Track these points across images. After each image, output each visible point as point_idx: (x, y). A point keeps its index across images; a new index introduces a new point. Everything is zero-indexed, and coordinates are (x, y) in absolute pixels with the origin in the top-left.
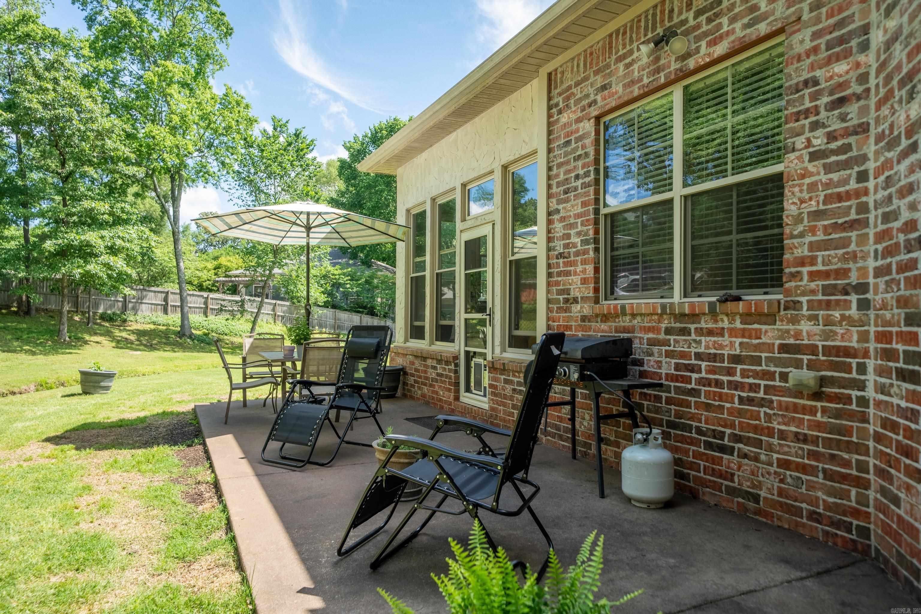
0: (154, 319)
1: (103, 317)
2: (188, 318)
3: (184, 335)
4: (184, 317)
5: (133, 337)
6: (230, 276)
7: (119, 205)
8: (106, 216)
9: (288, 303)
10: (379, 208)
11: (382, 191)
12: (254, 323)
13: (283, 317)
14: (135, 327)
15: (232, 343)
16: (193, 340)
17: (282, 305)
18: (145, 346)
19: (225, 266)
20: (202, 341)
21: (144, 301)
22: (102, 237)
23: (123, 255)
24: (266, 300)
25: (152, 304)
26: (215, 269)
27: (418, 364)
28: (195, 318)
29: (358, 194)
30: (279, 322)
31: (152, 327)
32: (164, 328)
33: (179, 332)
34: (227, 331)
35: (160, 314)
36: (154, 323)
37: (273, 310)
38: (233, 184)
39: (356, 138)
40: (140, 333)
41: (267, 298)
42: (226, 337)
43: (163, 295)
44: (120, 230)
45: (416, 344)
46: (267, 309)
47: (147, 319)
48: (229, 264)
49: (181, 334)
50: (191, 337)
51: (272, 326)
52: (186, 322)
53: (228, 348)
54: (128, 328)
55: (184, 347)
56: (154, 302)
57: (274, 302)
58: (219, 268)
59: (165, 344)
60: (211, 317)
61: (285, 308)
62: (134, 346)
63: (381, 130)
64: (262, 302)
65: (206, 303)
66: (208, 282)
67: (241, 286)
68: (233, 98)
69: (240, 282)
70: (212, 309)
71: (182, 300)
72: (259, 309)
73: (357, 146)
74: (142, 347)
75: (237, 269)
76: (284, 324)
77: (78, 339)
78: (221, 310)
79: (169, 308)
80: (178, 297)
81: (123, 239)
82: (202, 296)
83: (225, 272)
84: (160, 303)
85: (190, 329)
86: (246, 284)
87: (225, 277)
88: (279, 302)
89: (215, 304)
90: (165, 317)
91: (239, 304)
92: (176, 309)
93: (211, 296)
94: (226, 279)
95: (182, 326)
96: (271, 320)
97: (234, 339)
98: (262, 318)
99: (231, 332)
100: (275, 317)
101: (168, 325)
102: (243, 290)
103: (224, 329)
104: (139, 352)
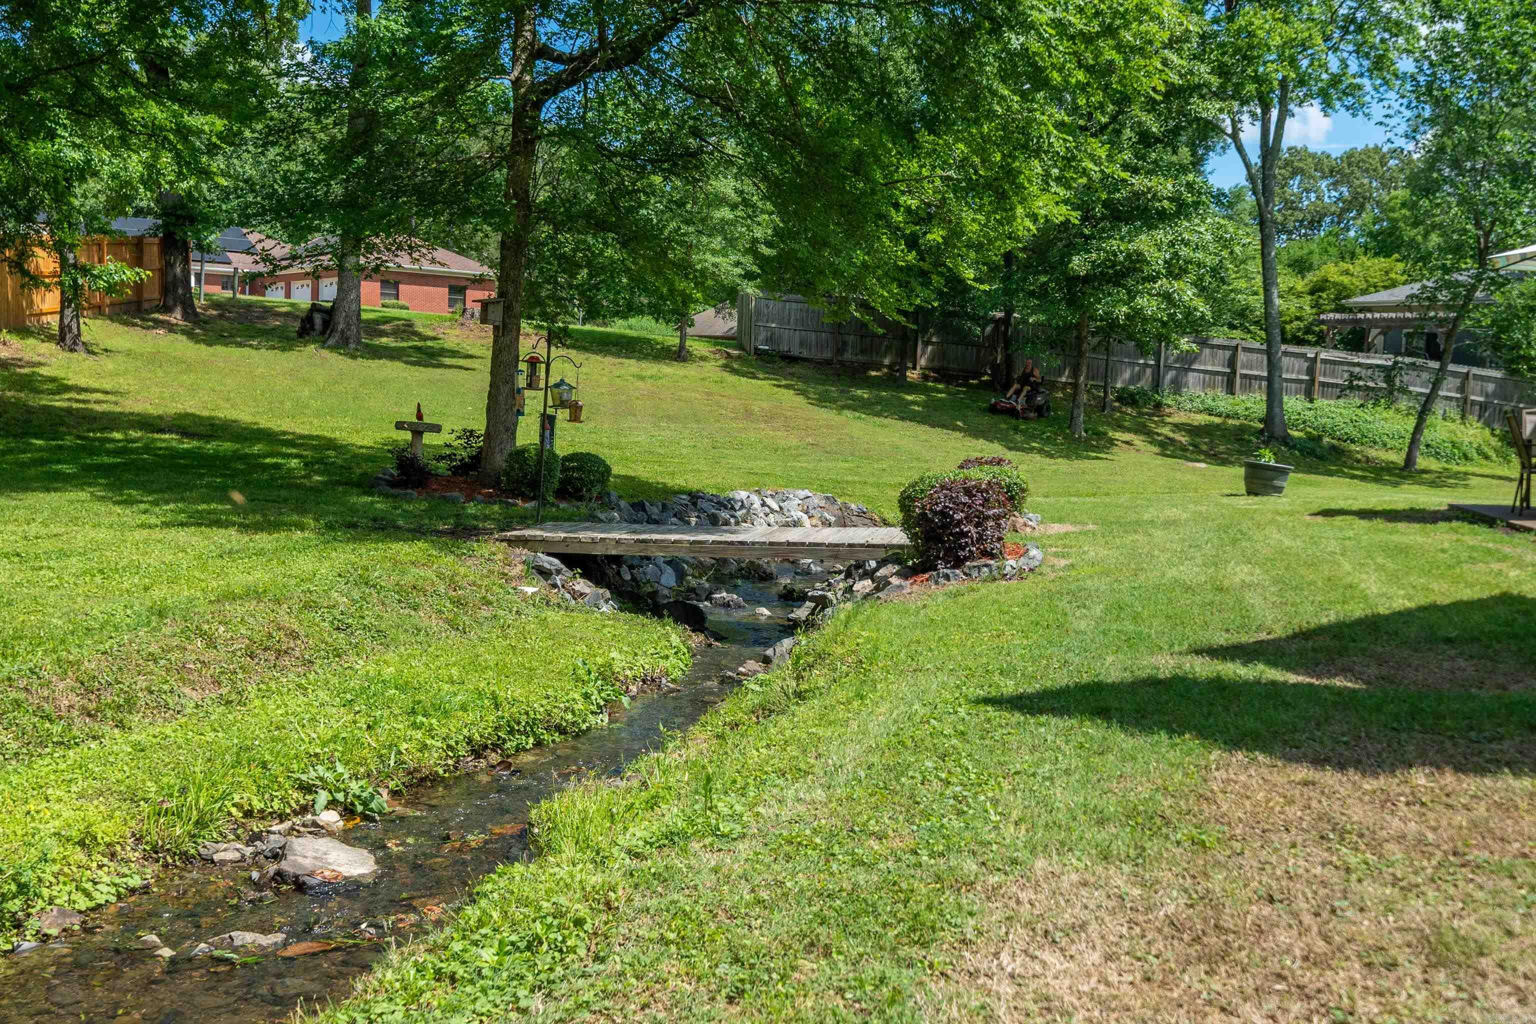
0: (1210, 403)
2: (1281, 402)
3: (1271, 434)
4: (1271, 402)
5: (1182, 438)
6: (1350, 310)
8: (1166, 203)
9: (1498, 374)
12: (1422, 418)
13: (1483, 407)
14: (1180, 418)
15: (1368, 460)
16: (1292, 449)
17: (1482, 378)
18: (1208, 453)
19: (1335, 284)
20: (1312, 453)
21: (1196, 366)
23: (1192, 277)
25: (1205, 372)
26: (1312, 293)
28: (1294, 404)
30: (1472, 418)
31: (1208, 418)
32: (1233, 420)
33: (1262, 431)
34: (1355, 434)
35: (1220, 393)
36: (1210, 412)
37: (1462, 389)
38: (1396, 106)
40: (1194, 431)
41: (1452, 361)
42: (1353, 447)
43: (1228, 354)
46: (1449, 389)
47: (1197, 404)
48: (1346, 280)
49: (1266, 436)
50: (1287, 442)
51: (1456, 426)
52: (1277, 410)
53: (1363, 469)
54: (1169, 420)
56: (1209, 368)
57: (1463, 369)
58: (1322, 290)
59: (1239, 453)
60: (1320, 402)
61: (1491, 385)
62: (1187, 453)
64: (1442, 369)
65: (1311, 371)
66: (1296, 323)
67: (1374, 332)
69: (1374, 323)
70: (1323, 384)
71: (1271, 366)
72: (1436, 385)
74: (1202, 457)
75: (1364, 292)
76: (1488, 424)
77: (1100, 435)
78: (1351, 387)
79: (1238, 380)
80: (1266, 358)
81: (1189, 244)
82: (1303, 356)
83: (1338, 298)
84: (1220, 369)
85: (1285, 426)
86: (1387, 327)
87: (1336, 310)
88: (1475, 370)
89: (1333, 374)
90: (1230, 399)
91: (1389, 373)
92: (1256, 384)
93: (1323, 355)
94: (1338, 316)
95: (1268, 419)
96: (1454, 413)
97: (1372, 453)
98: (1439, 407)
99: (1363, 436)
100: (1464, 406)
101: (1236, 416)
102: (1380, 341)
103: (1349, 429)
104: (1203, 465)
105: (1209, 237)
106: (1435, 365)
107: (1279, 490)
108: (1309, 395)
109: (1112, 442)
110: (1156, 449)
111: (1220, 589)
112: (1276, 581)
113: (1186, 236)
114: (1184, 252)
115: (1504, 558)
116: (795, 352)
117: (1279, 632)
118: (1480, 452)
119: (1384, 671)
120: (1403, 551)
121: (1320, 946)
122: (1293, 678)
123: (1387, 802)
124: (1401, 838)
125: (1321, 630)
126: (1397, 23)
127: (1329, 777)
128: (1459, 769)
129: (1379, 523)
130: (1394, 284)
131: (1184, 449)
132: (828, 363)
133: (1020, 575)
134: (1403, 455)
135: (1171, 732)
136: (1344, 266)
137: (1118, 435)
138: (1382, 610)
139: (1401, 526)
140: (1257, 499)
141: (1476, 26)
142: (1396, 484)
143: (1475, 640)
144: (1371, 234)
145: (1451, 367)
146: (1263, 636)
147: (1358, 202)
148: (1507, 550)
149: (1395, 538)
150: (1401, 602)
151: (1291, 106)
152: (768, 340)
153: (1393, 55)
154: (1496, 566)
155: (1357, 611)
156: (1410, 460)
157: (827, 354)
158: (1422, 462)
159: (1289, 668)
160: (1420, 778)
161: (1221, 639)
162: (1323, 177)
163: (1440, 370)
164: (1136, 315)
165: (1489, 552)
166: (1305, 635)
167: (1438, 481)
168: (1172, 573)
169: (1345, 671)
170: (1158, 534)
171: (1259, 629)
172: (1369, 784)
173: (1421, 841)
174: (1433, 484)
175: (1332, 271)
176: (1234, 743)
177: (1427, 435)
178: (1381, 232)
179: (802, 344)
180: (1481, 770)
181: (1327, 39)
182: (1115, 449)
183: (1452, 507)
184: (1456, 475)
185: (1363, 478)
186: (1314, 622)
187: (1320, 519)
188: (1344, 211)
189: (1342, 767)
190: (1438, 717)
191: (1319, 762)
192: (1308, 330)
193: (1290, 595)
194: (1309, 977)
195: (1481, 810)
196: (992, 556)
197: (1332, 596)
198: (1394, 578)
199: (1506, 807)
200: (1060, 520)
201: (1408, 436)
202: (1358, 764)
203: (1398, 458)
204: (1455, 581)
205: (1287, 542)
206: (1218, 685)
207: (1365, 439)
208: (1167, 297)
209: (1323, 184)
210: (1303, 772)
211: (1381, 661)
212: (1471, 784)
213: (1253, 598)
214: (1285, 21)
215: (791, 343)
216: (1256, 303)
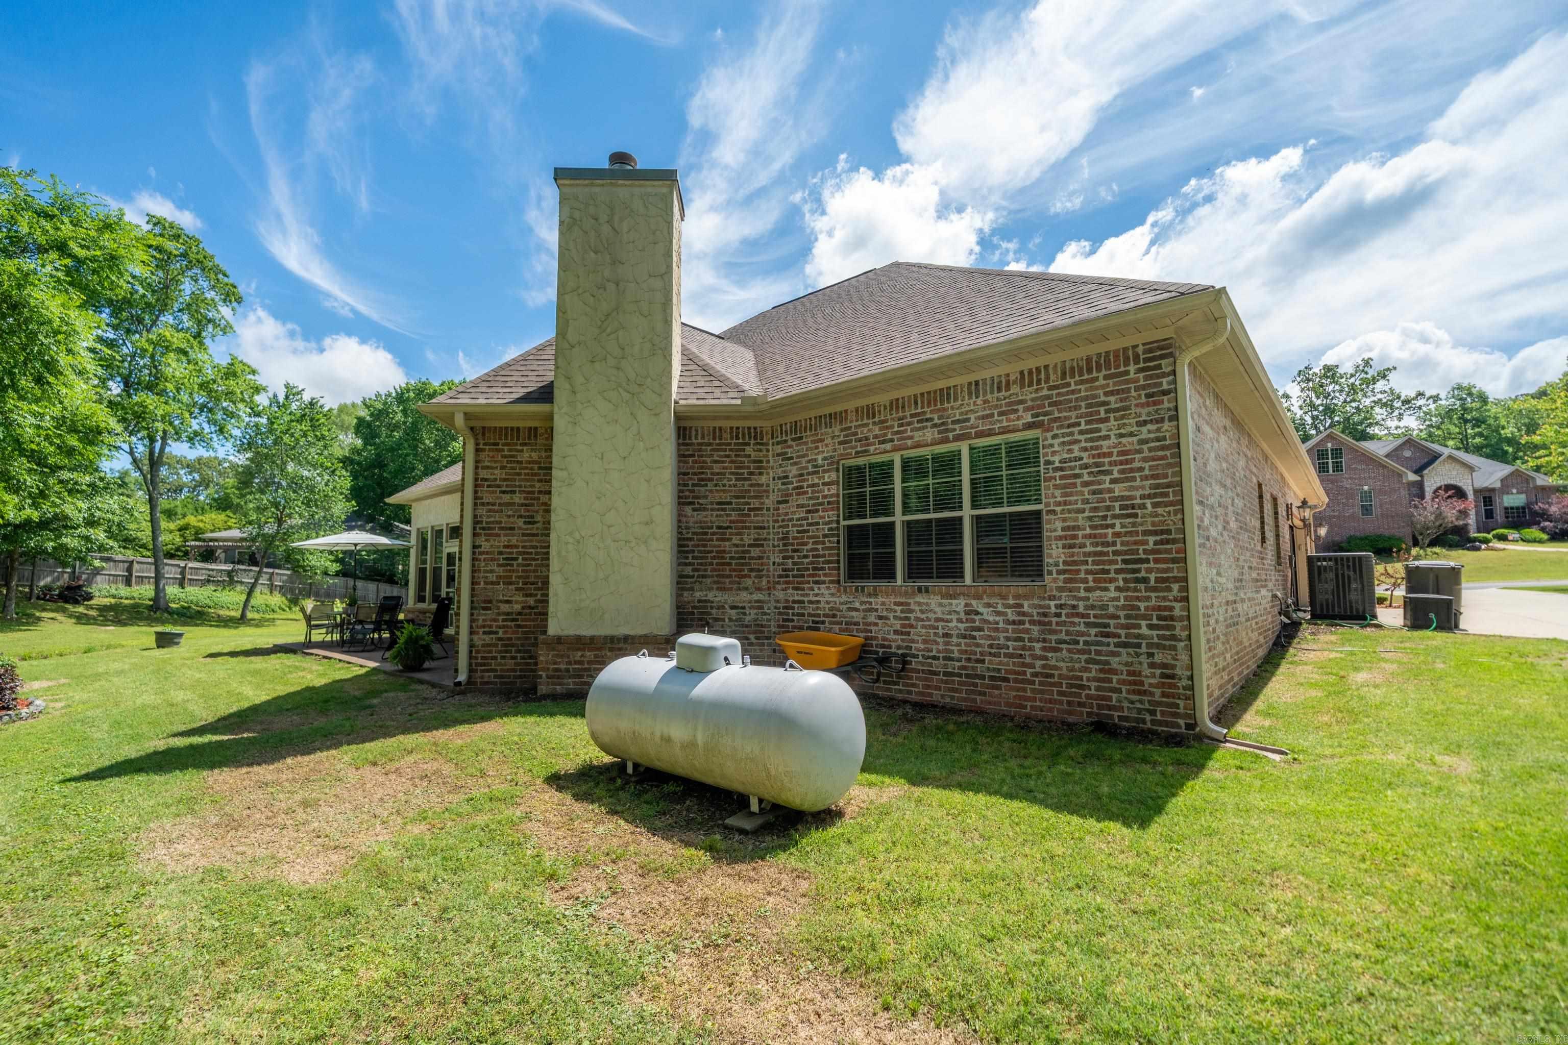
0: (113, 591)
2: (164, 590)
3: (158, 609)
4: (158, 590)
5: (96, 613)
6: (204, 540)
9: (288, 572)
10: (403, 472)
11: (407, 455)
12: (249, 594)
13: (281, 587)
15: (219, 617)
16: (170, 614)
19: (194, 527)
20: (183, 615)
21: (103, 572)
25: (111, 575)
26: (180, 530)
27: (421, 616)
28: (172, 590)
29: (378, 455)
30: (276, 593)
31: (113, 601)
33: (152, 606)
34: (211, 604)
35: (121, 586)
36: (114, 597)
37: (270, 579)
39: (378, 395)
40: (103, 609)
41: (265, 567)
42: (210, 611)
43: (126, 565)
45: (421, 606)
46: (263, 580)
47: (104, 593)
48: (201, 525)
49: (154, 608)
50: (168, 610)
51: (268, 597)
52: (161, 594)
56: (113, 573)
57: (271, 570)
58: (186, 529)
59: (137, 618)
60: (190, 589)
61: (285, 578)
63: (408, 391)
64: (260, 572)
65: (183, 573)
67: (219, 551)
68: (238, 368)
69: (220, 547)
70: (190, 580)
71: (157, 571)
72: (256, 580)
73: (380, 406)
75: (212, 531)
76: (284, 595)
78: (209, 581)
79: (134, 579)
80: (153, 567)
82: (178, 566)
83: (197, 533)
84: (121, 573)
85: (167, 603)
86: (226, 550)
87: (195, 540)
88: (277, 571)
89: (196, 574)
90: (128, 589)
91: (230, 574)
92: (146, 581)
93: (190, 565)
94: (197, 543)
95: (156, 599)
96: (266, 591)
97: (221, 612)
98: (258, 590)
100: (272, 588)
101: (133, 598)
102: (223, 556)
103: (208, 601)
104: (112, 628)
105: (116, 506)
106: (257, 569)
107: (177, 643)
108: (182, 586)
109: (39, 619)
110: (74, 621)
111: (172, 705)
112: (201, 696)
113: (99, 505)
114: (98, 514)
115: (304, 669)
117: (211, 719)
118: (280, 608)
119: (264, 726)
120: (257, 672)
121: (270, 814)
122: (226, 738)
123: (279, 771)
124: (287, 780)
125: (231, 716)
126: (232, 413)
127: (256, 769)
128: (303, 754)
129: (242, 659)
130: (230, 528)
131: (94, 618)
133: (32, 715)
134: (240, 612)
135: (181, 770)
136: (200, 517)
137: (44, 614)
138: (257, 702)
139: (253, 658)
140: (166, 650)
141: (272, 423)
142: (237, 628)
143: (297, 708)
144: (214, 499)
145: (265, 570)
146: (203, 723)
147: (205, 483)
148: (304, 665)
149: (252, 666)
150: (264, 698)
151: (169, 442)
153: (229, 427)
154: (301, 674)
155: (246, 705)
156: (243, 615)
158: (250, 615)
159: (221, 734)
160: (289, 761)
161: (183, 728)
162: (183, 468)
164: (63, 546)
165: (297, 667)
166: (224, 719)
167: (259, 624)
168: (139, 702)
169: (248, 730)
170: (115, 679)
171: (201, 720)
172: (271, 767)
173: (294, 779)
174: (257, 626)
175: (192, 520)
176: (212, 767)
177: (253, 602)
178: (219, 499)
180: (310, 753)
181: (191, 414)
182: (42, 623)
183: (275, 646)
184: (268, 620)
185: (217, 626)
186: (227, 712)
187: (209, 660)
188: (196, 486)
189: (259, 764)
190: (291, 740)
191: (250, 765)
192: (178, 549)
193: (211, 703)
194: (269, 822)
195: (312, 765)
196: (8, 709)
197: (232, 699)
198: (259, 687)
199: (320, 762)
200: (36, 679)
201: (242, 605)
202: (265, 762)
203: (238, 614)
204: (286, 685)
205: (198, 676)
206: (191, 747)
207: (217, 606)
208: (87, 539)
209: (182, 472)
210: (244, 770)
211: (262, 723)
212: (306, 758)
213: (191, 707)
214: (166, 403)
216: (145, 535)
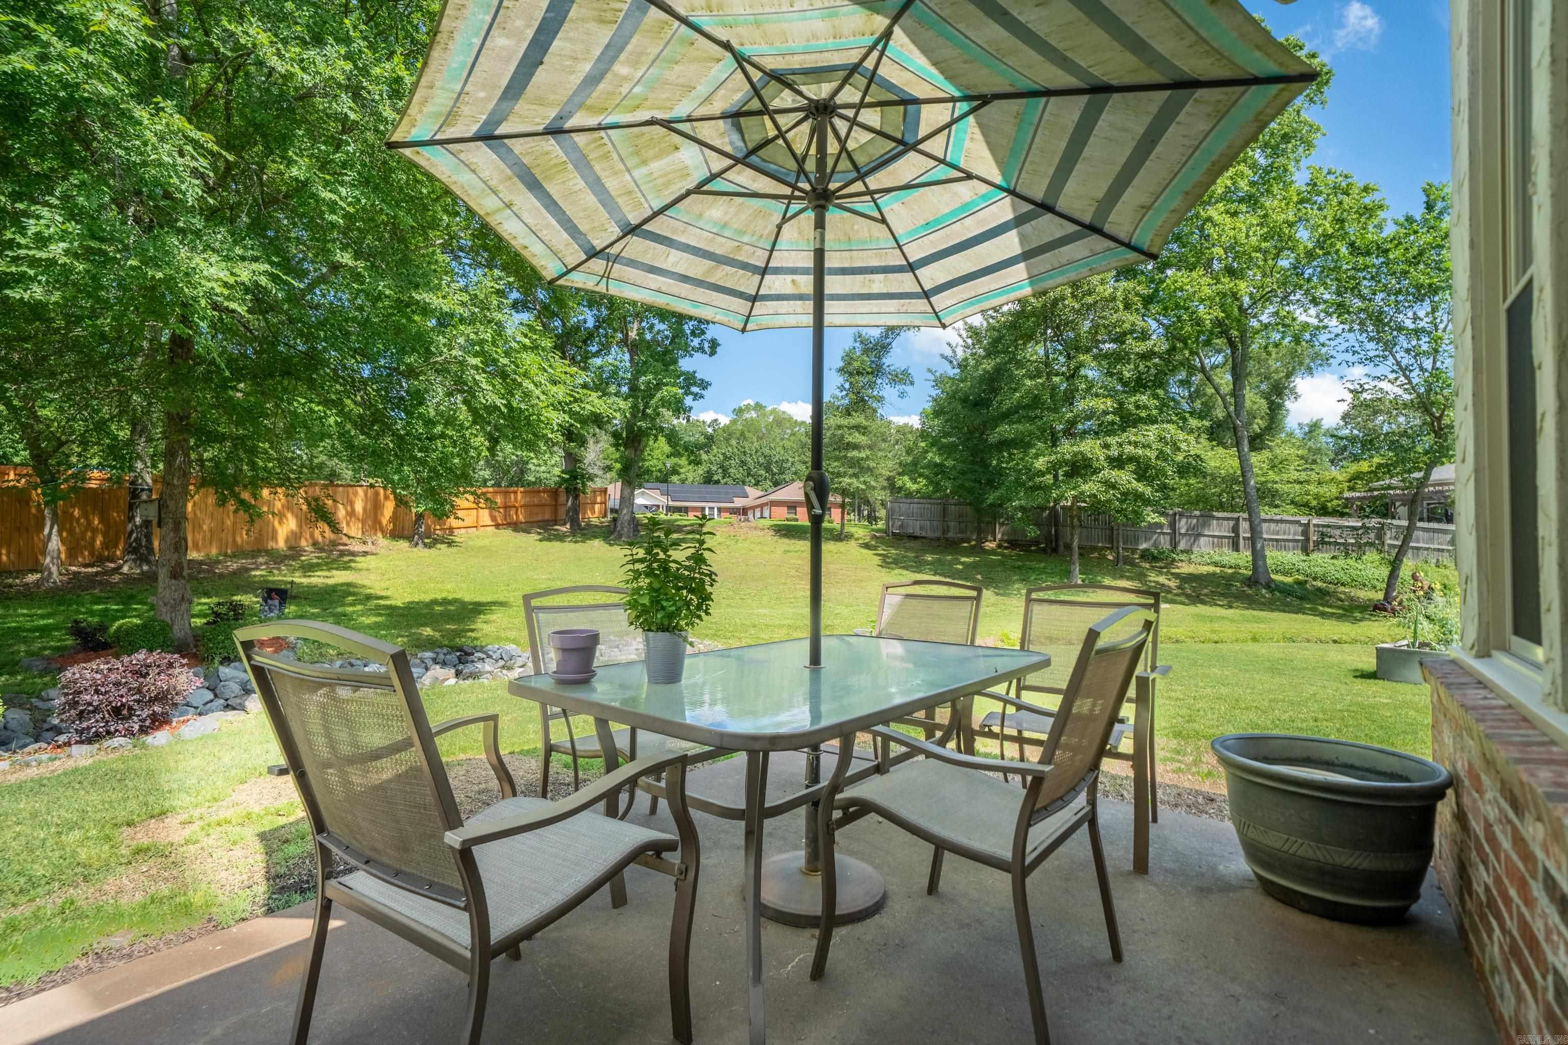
0: (1217, 558)
1: (1146, 555)
2: (1266, 557)
3: (1258, 582)
4: (1257, 555)
6: (1371, 490)
7: (1132, 399)
12: (1396, 564)
14: (1185, 569)
15: (1352, 599)
16: (1272, 592)
18: (1188, 596)
20: (1294, 594)
21: (1204, 533)
22: (1107, 446)
23: (1132, 467)
24: (1420, 524)
25: (1215, 536)
28: (1285, 557)
31: (1211, 569)
32: (1230, 571)
33: (1250, 579)
34: (1345, 578)
35: (1226, 551)
36: (1216, 564)
40: (1189, 579)
41: (1421, 520)
42: (1341, 589)
43: (1232, 523)
44: (1131, 434)
47: (1206, 559)
49: (1252, 581)
50: (1270, 585)
52: (1260, 563)
54: (1173, 571)
55: (1252, 602)
56: (1216, 534)
59: (1222, 595)
60: (1316, 556)
62: (1170, 596)
65: (1305, 534)
71: (1252, 528)
72: (1406, 539)
74: (1183, 599)
77: (1094, 582)
79: (1241, 542)
81: (1136, 444)
82: (1298, 522)
84: (1226, 534)
85: (1267, 574)
89: (1343, 535)
90: (1235, 554)
93: (1315, 522)
95: (1255, 569)
97: (1354, 592)
98: (1408, 555)
99: (1353, 580)
103: (1340, 575)
108: (1306, 551)
116: (918, 533)
132: (938, 539)
134: (1381, 593)
152: (901, 526)
157: (938, 534)
163: (1408, 528)
179: (921, 528)
203: (1377, 597)
207: (1354, 583)
215: (914, 527)
